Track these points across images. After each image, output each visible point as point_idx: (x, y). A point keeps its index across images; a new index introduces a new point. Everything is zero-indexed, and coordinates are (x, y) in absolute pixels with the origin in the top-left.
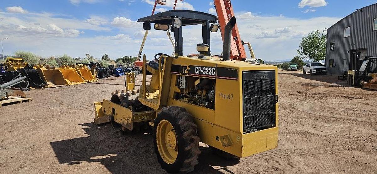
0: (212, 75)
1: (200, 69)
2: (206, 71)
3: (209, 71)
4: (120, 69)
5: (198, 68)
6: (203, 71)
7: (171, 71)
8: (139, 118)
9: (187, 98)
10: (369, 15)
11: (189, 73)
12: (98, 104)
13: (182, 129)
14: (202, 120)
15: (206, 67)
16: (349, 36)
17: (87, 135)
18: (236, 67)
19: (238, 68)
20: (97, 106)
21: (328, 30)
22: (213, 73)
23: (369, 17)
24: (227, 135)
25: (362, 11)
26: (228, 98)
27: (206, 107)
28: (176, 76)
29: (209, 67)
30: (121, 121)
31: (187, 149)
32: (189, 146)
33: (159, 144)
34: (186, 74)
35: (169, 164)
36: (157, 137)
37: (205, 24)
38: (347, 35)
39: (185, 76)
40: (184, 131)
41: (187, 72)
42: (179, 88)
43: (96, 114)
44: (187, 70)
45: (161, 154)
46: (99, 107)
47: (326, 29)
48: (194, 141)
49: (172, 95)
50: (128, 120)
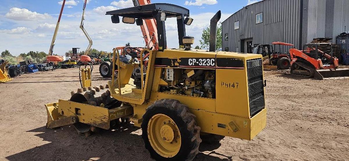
0: (210, 66)
1: (194, 61)
2: (203, 62)
3: (207, 62)
4: (33, 66)
5: (192, 60)
6: (199, 63)
7: (155, 65)
8: (115, 115)
9: (175, 90)
10: (252, 12)
11: (179, 65)
12: (50, 105)
13: (185, 121)
14: (199, 109)
15: (202, 59)
16: (238, 28)
17: (47, 142)
18: (241, 57)
19: (244, 58)
20: (49, 108)
21: (222, 23)
22: (213, 64)
23: (252, 13)
24: (232, 121)
25: (247, 9)
26: (232, 86)
27: (202, 97)
28: (161, 69)
29: (206, 59)
30: (92, 121)
31: (193, 140)
32: (194, 137)
33: (151, 139)
34: (177, 66)
35: (169, 158)
36: (148, 132)
37: (180, 17)
38: (237, 27)
39: (174, 68)
40: (187, 122)
41: (176, 64)
42: (165, 80)
43: (49, 117)
44: (178, 63)
45: (155, 149)
46: (51, 109)
47: (221, 23)
48: (197, 131)
49: (156, 88)
50: (103, 119)
